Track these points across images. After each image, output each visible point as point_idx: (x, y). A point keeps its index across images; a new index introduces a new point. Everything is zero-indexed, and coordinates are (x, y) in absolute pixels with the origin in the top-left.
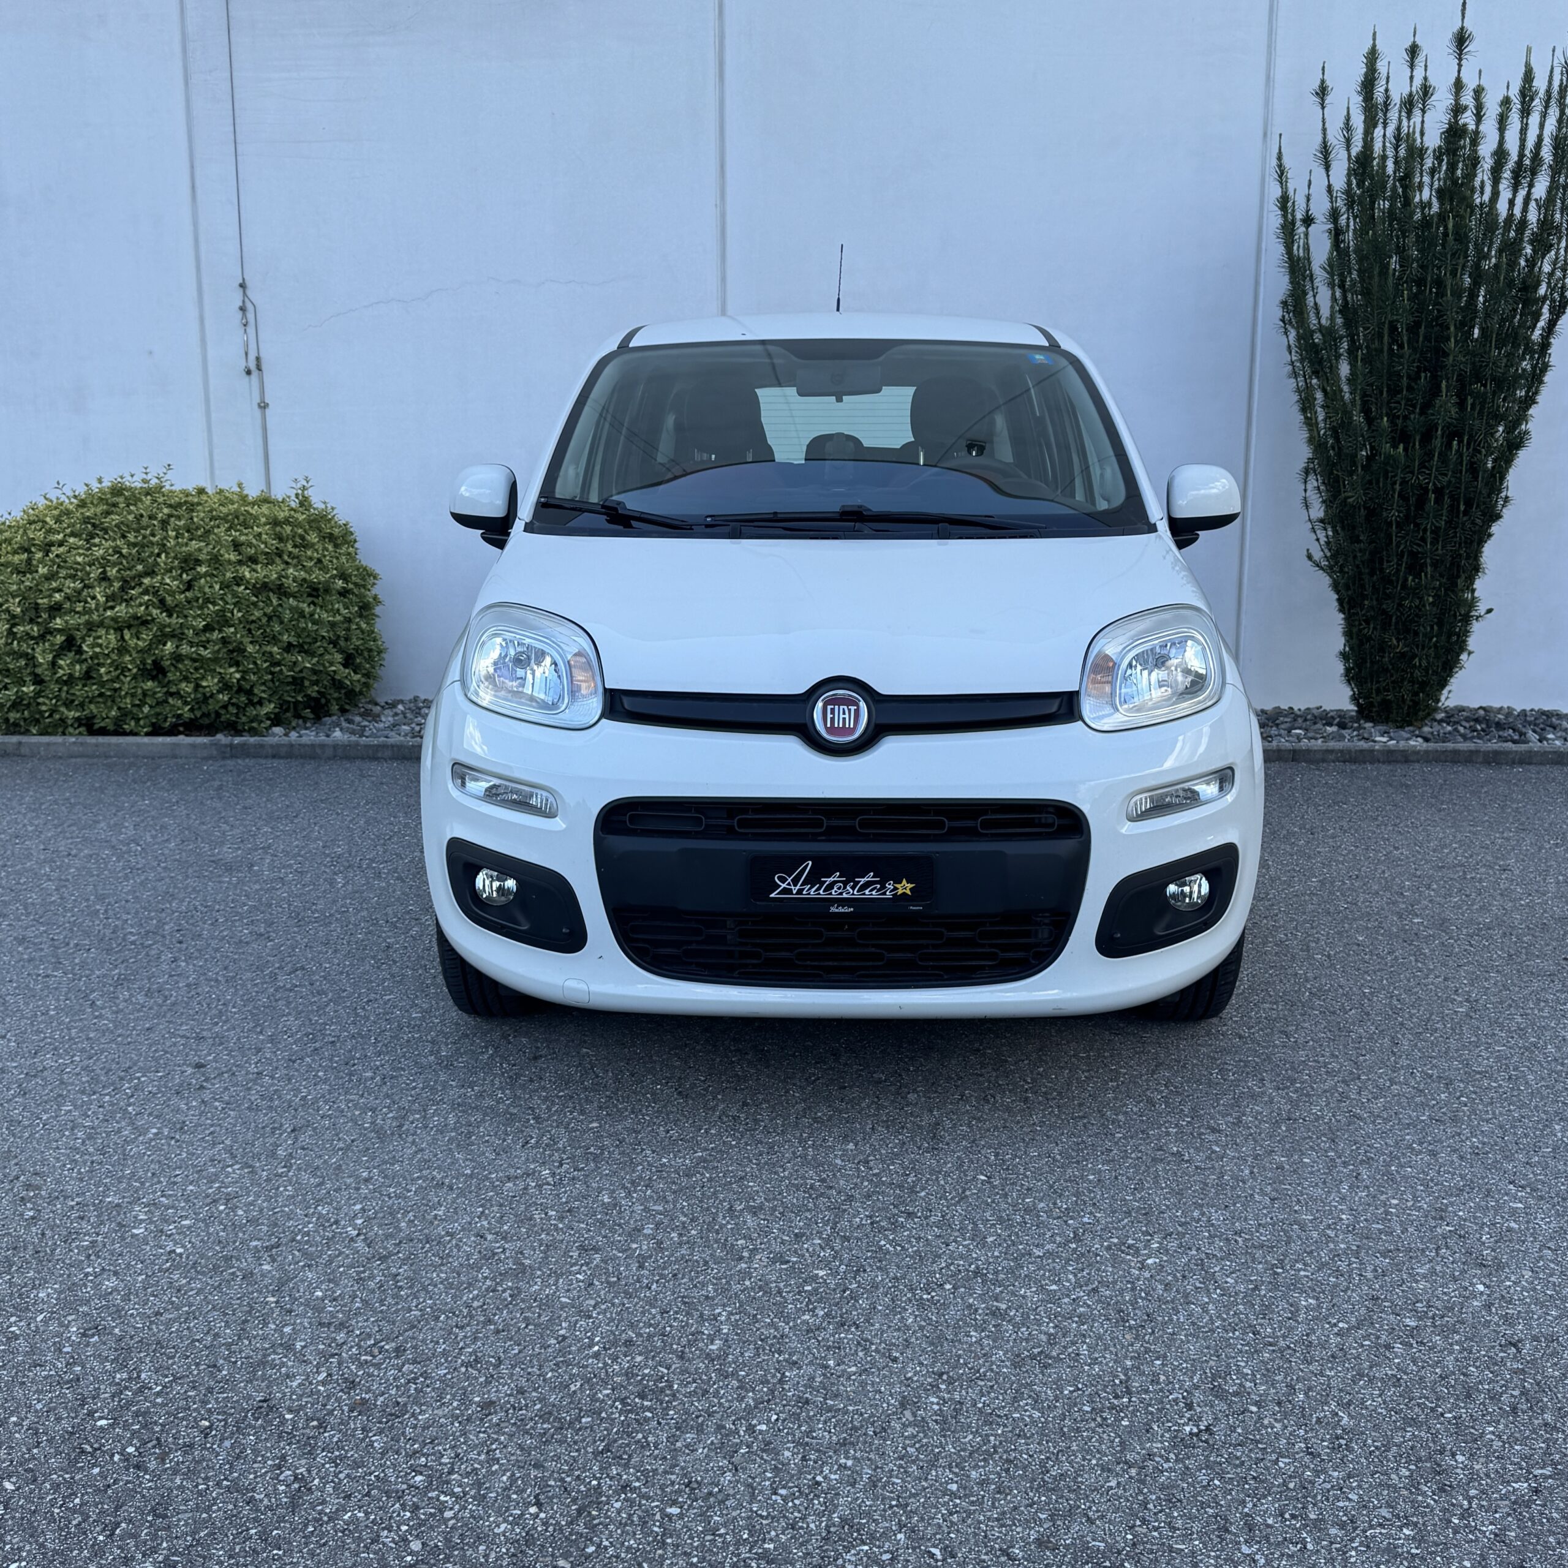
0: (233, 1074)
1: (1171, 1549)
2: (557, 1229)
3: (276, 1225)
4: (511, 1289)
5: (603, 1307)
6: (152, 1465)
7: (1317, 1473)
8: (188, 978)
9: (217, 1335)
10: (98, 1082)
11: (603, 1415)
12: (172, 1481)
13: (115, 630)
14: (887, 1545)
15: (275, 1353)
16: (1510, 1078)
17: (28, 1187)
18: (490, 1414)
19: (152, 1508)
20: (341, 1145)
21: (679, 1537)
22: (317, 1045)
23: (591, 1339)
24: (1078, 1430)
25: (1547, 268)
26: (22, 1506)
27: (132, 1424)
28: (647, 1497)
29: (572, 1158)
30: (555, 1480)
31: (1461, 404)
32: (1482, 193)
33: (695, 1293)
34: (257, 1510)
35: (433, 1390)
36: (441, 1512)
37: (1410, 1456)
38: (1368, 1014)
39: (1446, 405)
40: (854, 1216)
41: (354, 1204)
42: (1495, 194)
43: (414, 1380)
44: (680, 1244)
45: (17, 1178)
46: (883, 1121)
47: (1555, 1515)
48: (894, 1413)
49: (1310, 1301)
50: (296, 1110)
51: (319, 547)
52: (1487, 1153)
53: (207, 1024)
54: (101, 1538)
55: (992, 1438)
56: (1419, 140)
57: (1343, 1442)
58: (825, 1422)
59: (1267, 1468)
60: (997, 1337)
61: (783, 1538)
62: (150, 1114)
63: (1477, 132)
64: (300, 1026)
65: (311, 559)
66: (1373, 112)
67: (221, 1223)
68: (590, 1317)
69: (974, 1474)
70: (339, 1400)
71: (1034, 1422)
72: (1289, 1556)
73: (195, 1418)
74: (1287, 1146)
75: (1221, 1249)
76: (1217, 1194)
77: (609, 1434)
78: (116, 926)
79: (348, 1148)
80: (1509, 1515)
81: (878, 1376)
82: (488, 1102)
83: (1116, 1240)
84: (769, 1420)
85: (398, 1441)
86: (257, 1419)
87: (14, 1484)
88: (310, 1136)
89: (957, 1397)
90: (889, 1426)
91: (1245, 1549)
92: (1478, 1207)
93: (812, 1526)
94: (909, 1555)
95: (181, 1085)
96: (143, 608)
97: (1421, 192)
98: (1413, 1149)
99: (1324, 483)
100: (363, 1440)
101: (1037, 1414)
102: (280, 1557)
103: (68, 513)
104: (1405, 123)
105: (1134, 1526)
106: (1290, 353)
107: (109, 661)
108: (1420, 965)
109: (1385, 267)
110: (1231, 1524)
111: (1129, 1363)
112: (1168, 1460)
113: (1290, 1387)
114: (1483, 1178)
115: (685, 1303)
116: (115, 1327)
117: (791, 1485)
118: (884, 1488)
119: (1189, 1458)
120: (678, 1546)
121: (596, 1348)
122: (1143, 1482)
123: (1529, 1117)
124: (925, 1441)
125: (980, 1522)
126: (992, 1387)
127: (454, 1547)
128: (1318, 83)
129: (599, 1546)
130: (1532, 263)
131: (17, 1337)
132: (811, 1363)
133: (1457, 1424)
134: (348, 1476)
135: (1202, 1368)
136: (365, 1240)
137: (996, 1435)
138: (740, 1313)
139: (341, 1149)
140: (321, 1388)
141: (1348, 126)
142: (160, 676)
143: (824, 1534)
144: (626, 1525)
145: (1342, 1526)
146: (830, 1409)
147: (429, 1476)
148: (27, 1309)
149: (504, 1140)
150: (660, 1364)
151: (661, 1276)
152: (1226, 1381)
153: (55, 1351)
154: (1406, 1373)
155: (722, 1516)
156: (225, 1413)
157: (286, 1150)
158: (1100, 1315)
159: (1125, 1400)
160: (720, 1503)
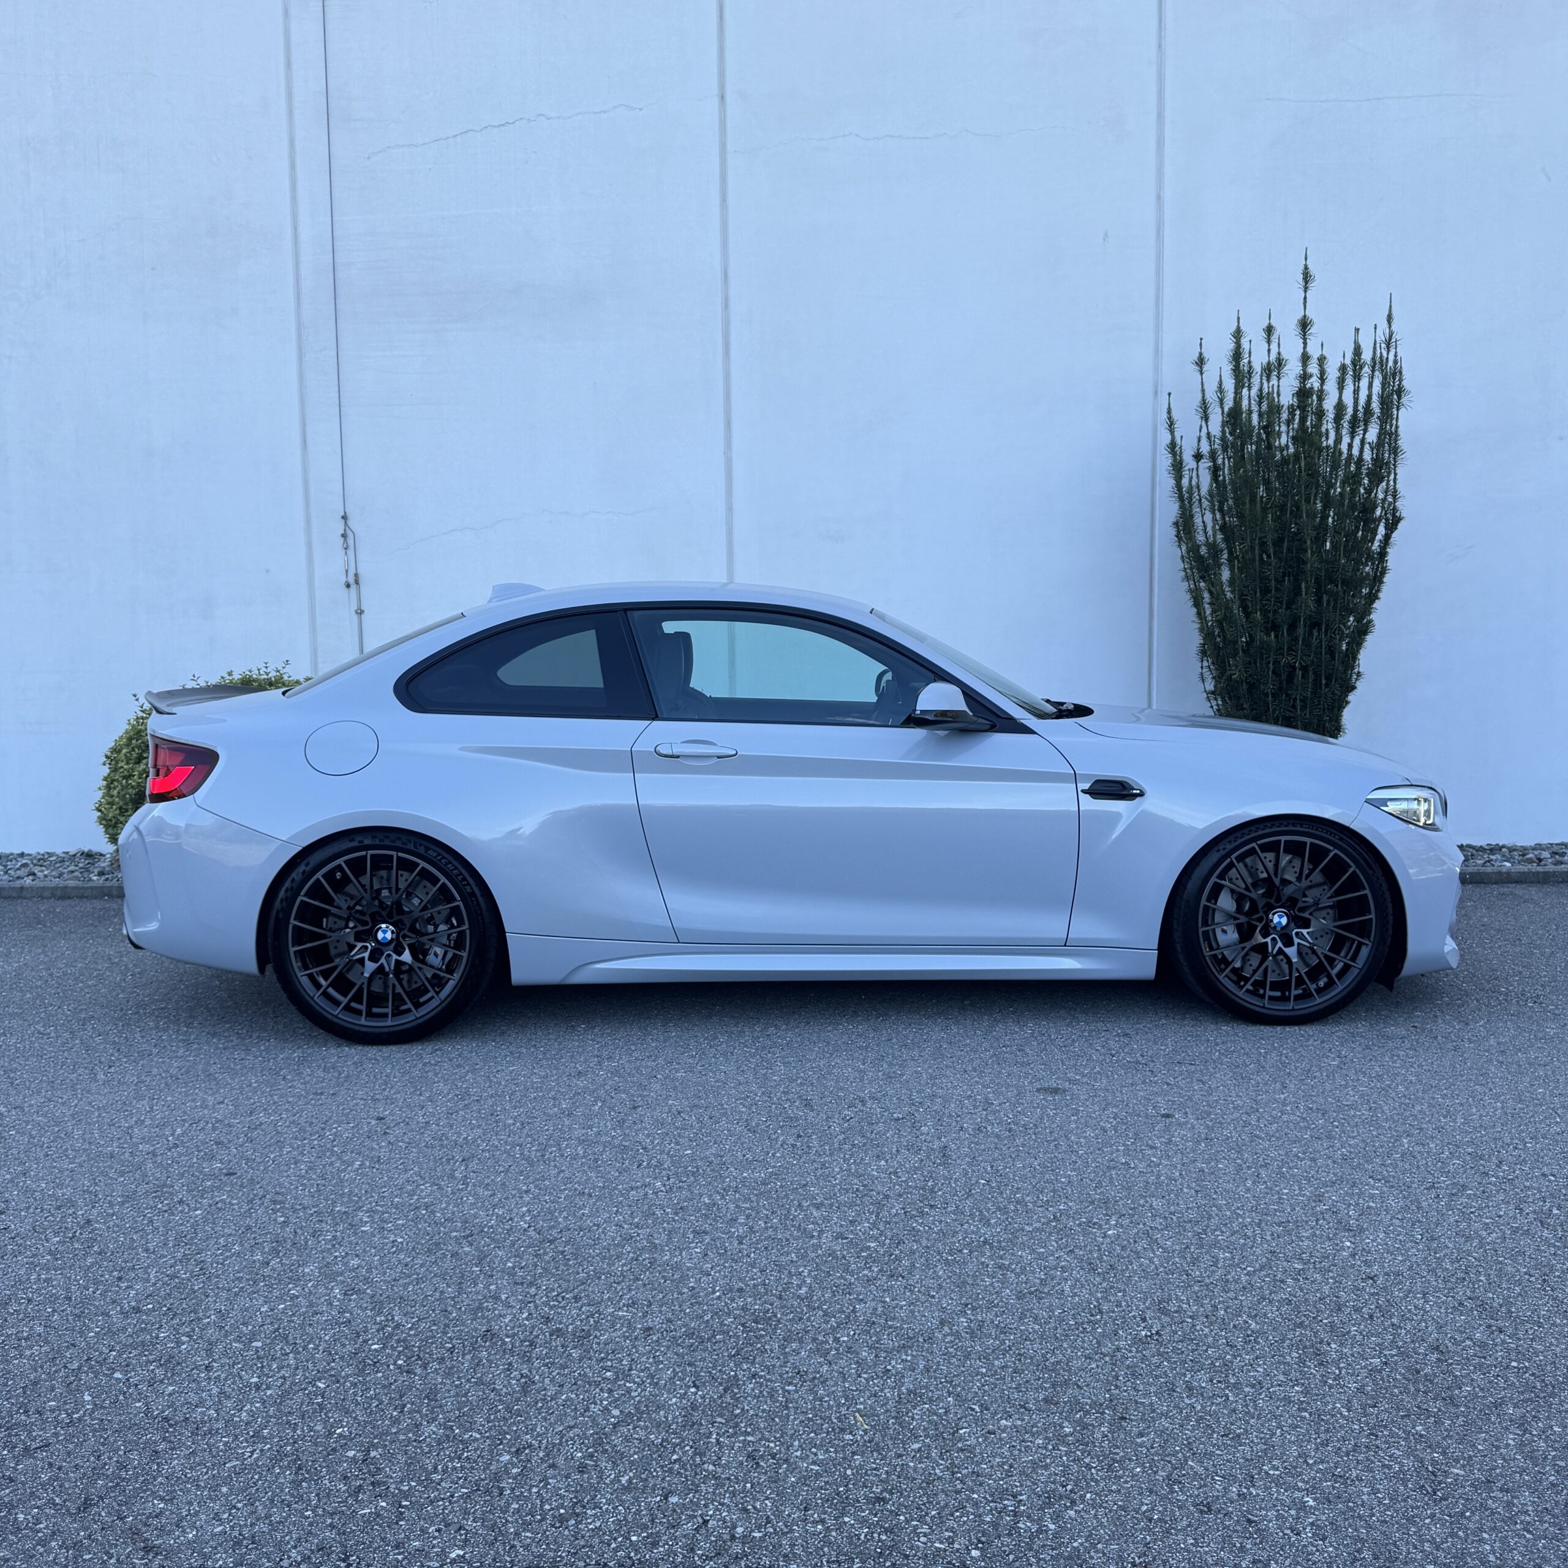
0: (408, 1123)
1: (1136, 1402)
2: (674, 1220)
3: (467, 1222)
4: (649, 1258)
5: (718, 1269)
6: (419, 1371)
7: (1235, 1357)
8: (353, 1058)
9: (442, 1292)
10: (305, 1132)
11: (731, 1333)
12: (436, 1380)
14: (941, 1405)
15: (487, 1301)
16: (1370, 1109)
17: (275, 1202)
18: (650, 1335)
19: (426, 1395)
20: (501, 1169)
21: (797, 1402)
22: (466, 1102)
23: (713, 1288)
24: (1067, 1335)
25: (1381, 496)
26: (334, 1396)
27: (397, 1347)
28: (771, 1381)
29: (676, 1174)
30: (704, 1372)
31: (1319, 601)
32: (1327, 438)
33: (783, 1258)
34: (500, 1395)
35: (607, 1321)
36: (629, 1393)
37: (1298, 1345)
38: (1263, 1067)
39: (1307, 602)
40: (891, 1208)
41: (521, 1207)
42: (1338, 440)
43: (592, 1316)
44: (767, 1228)
45: (265, 1197)
46: (904, 1146)
47: (1398, 1377)
48: (936, 1329)
49: (1227, 1254)
50: (461, 1147)
52: (1353, 1158)
53: (377, 1090)
54: (395, 1413)
55: (1007, 1341)
56: (1276, 400)
57: (1252, 1338)
58: (888, 1335)
59: (1200, 1355)
60: (1004, 1282)
61: (869, 1402)
62: (352, 1152)
63: (1321, 392)
64: (449, 1090)
66: (1241, 377)
67: (425, 1222)
68: (710, 1275)
69: (996, 1363)
70: (540, 1329)
71: (1035, 1331)
72: (1217, 1404)
73: (441, 1343)
74: (1206, 1157)
75: (1161, 1224)
76: (1156, 1189)
77: (737, 1345)
79: (507, 1171)
80: (1367, 1377)
81: (922, 1307)
82: (604, 1138)
83: (1084, 1220)
84: (848, 1335)
85: (589, 1352)
86: (486, 1342)
87: (325, 1384)
88: (477, 1164)
89: (980, 1318)
90: (934, 1336)
91: (1187, 1401)
92: (1347, 1193)
93: (888, 1395)
94: (957, 1409)
95: (370, 1132)
97: (1280, 438)
98: (1299, 1157)
99: (1213, 663)
100: (564, 1352)
101: (1037, 1327)
102: (523, 1422)
104: (1265, 385)
105: (1110, 1390)
106: (1183, 562)
109: (1253, 496)
110: (1177, 1387)
111: (1099, 1295)
112: (1131, 1351)
113: (1215, 1307)
114: (1350, 1175)
115: (776, 1265)
116: (368, 1288)
117: (870, 1371)
118: (935, 1371)
119: (1145, 1350)
120: (797, 1408)
121: (718, 1294)
122: (1115, 1365)
124: (960, 1344)
125: (1004, 1390)
126: (1004, 1311)
127: (643, 1413)
128: (1197, 355)
129: (743, 1409)
130: (1369, 491)
131: (297, 1297)
132: (873, 1300)
133: (1331, 1326)
134: (558, 1374)
135: (1151, 1297)
136: (535, 1230)
137: (1009, 1340)
138: (817, 1270)
139: (501, 1172)
140: (526, 1322)
141: (1220, 389)
143: (897, 1399)
144: (759, 1397)
145: (1253, 1386)
146: (890, 1327)
147: (615, 1372)
148: (299, 1279)
149: (623, 1164)
150: (765, 1302)
151: (756, 1249)
152: (1169, 1305)
153: (328, 1305)
154: (1295, 1297)
155: (824, 1390)
156: (461, 1339)
157: (461, 1173)
158: (1077, 1267)
159: (1098, 1317)
160: (822, 1383)
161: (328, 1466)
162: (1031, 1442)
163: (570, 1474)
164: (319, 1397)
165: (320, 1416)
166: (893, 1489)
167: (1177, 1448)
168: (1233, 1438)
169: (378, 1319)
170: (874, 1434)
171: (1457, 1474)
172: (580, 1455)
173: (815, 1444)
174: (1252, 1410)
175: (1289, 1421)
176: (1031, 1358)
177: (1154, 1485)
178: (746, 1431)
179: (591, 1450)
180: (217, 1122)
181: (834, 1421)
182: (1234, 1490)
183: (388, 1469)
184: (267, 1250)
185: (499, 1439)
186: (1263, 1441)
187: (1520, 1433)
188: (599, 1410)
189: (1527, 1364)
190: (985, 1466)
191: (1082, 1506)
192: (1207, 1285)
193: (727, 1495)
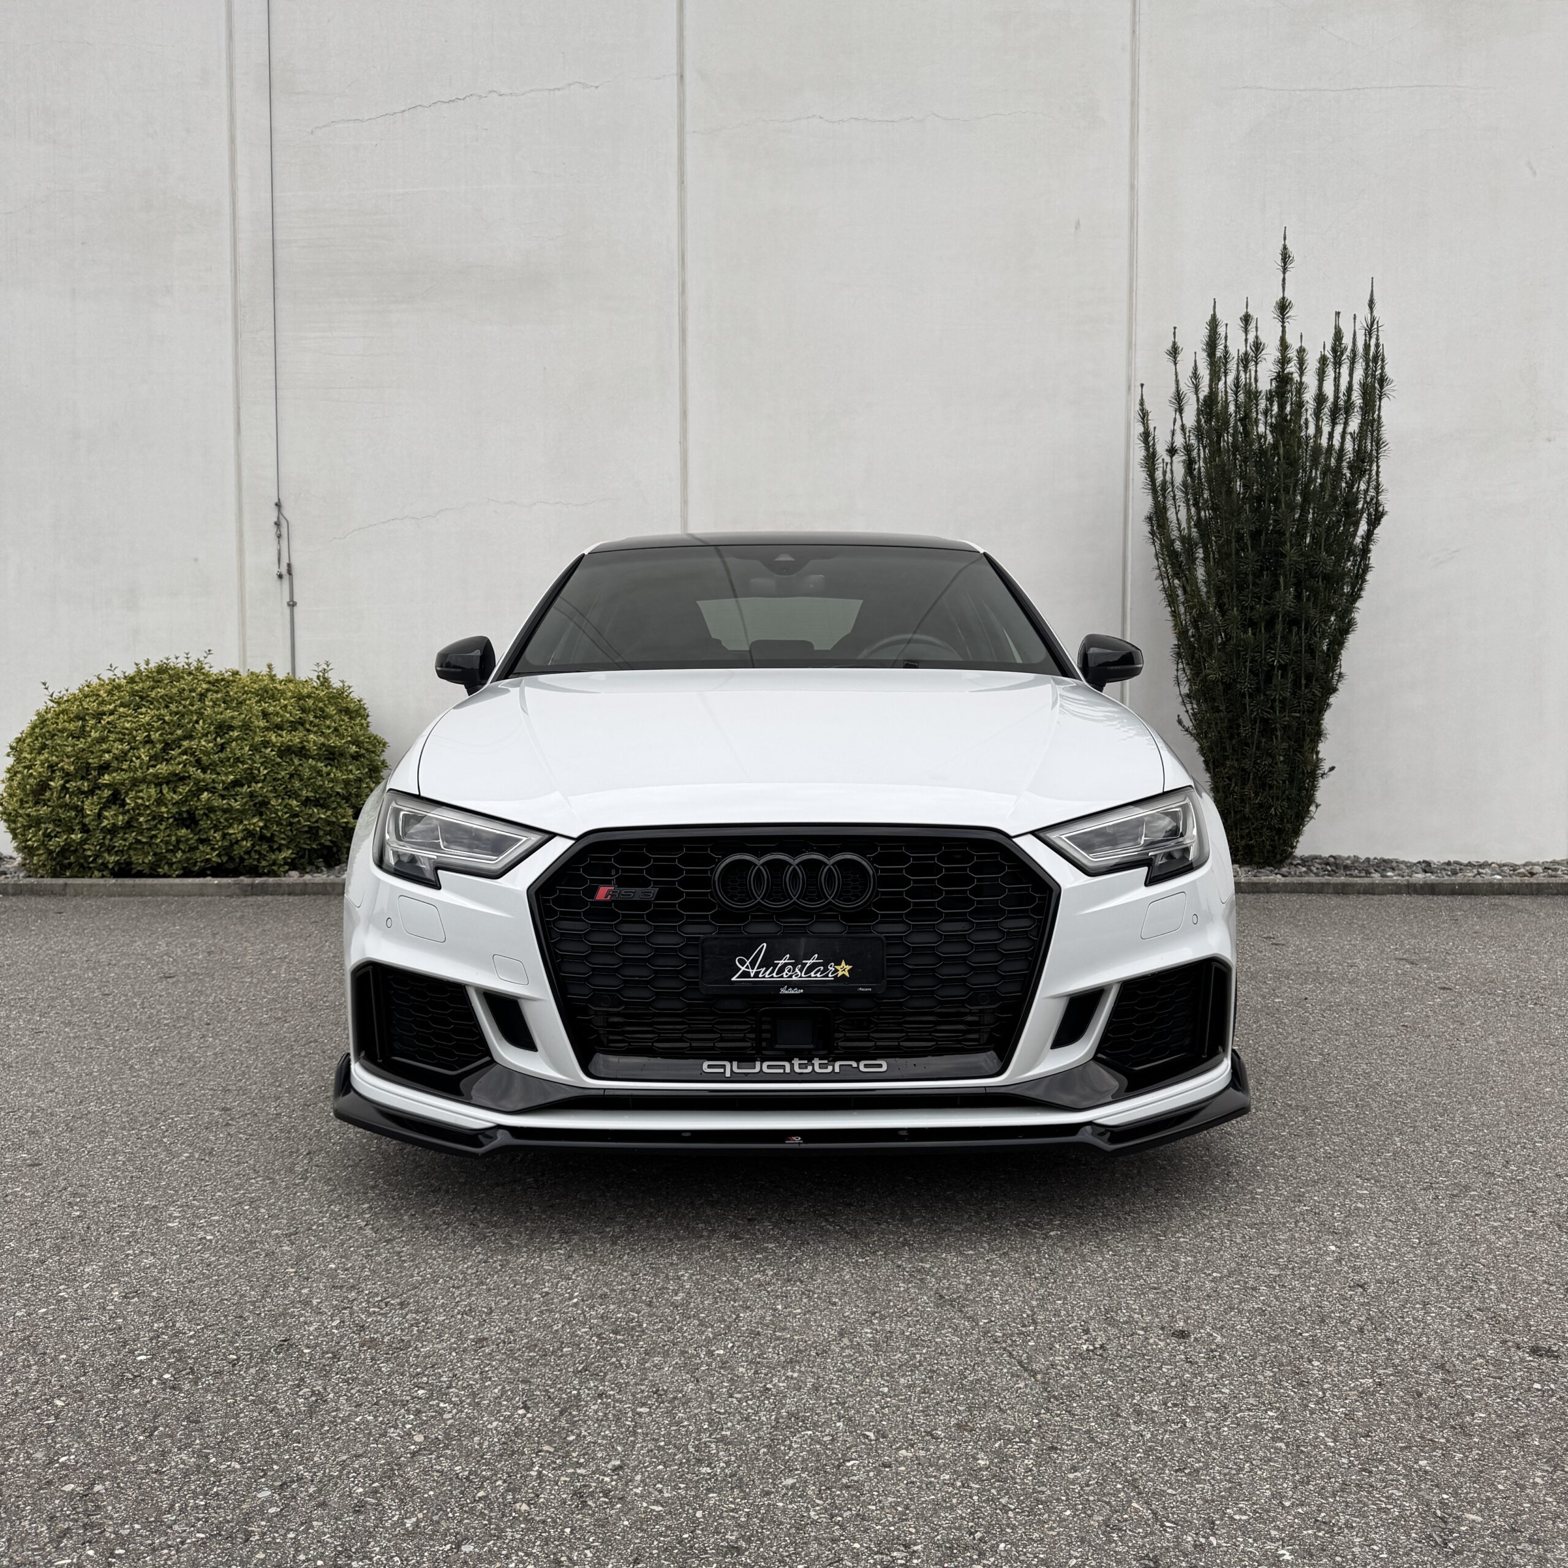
0: (256, 1115)
1: (1071, 1429)
4: (501, 1261)
5: (581, 1272)
6: (187, 1386)
7: (1195, 1376)
8: (215, 1049)
11: (582, 1345)
12: (204, 1397)
13: (156, 785)
14: (828, 1431)
15: (294, 1307)
16: (1357, 1106)
17: (75, 1195)
18: (483, 1347)
19: (187, 1416)
20: (351, 1163)
21: (648, 1427)
24: (991, 1349)
25: (1363, 490)
26: (71, 1417)
27: (168, 1359)
28: (621, 1402)
30: (540, 1390)
31: (1298, 596)
32: (1307, 428)
34: (279, 1416)
35: (433, 1331)
36: (441, 1415)
37: (1274, 1362)
39: (1287, 598)
41: (363, 1204)
42: (1319, 430)
43: (417, 1324)
47: (1396, 1400)
48: (833, 1340)
49: (1189, 1258)
50: (311, 1140)
51: (337, 717)
53: (232, 1080)
54: (141, 1438)
55: (918, 1356)
56: (1254, 386)
57: (1217, 1354)
59: (1152, 1373)
62: (183, 1143)
63: (1301, 383)
64: (314, 1081)
65: (329, 727)
66: (1217, 366)
67: (246, 1218)
69: (902, 1381)
70: (351, 1339)
71: (953, 1344)
72: (1171, 1431)
73: (224, 1354)
77: (586, 1359)
78: (152, 1013)
80: (1356, 1401)
81: (820, 1315)
84: (726, 1347)
85: (403, 1366)
86: (279, 1353)
87: (64, 1401)
88: (323, 1157)
89: (888, 1329)
90: (829, 1349)
91: (1134, 1428)
92: (1330, 1193)
93: (764, 1418)
94: (847, 1436)
95: (210, 1123)
96: (181, 766)
97: (1257, 426)
98: (1276, 1155)
99: (1189, 664)
100: (372, 1366)
101: (956, 1339)
102: (299, 1448)
103: (119, 687)
104: (1242, 374)
105: (1039, 1414)
106: (1157, 559)
107: (148, 812)
108: (1280, 1030)
109: (1230, 491)
110: (1122, 1411)
111: (1034, 1303)
112: (1068, 1368)
113: (1172, 1317)
114: (1334, 1174)
116: (153, 1291)
117: (745, 1390)
118: (825, 1391)
119: (1086, 1367)
120: (647, 1434)
121: (575, 1300)
122: (1047, 1384)
123: (1373, 1133)
124: (860, 1358)
125: (907, 1413)
126: (918, 1321)
127: (452, 1439)
128: (1171, 344)
129: (579, 1435)
130: (1350, 485)
131: (66, 1300)
132: (762, 1307)
133: (1313, 1340)
134: (359, 1391)
135: (1097, 1305)
136: (372, 1229)
137: (921, 1354)
138: (700, 1274)
139: (349, 1166)
140: (336, 1331)
141: (1195, 375)
142: (193, 826)
143: (773, 1424)
144: (602, 1420)
145: (1216, 1410)
146: (778, 1338)
147: (430, 1390)
148: (75, 1279)
150: (631, 1310)
151: (632, 1250)
152: (1117, 1314)
153: (100, 1308)
154: (1269, 1306)
155: (684, 1413)
156: (250, 1349)
157: (303, 1167)
158: (1011, 1270)
159: (1032, 1328)
160: (683, 1405)
161: (34, 1503)
162: (935, 1477)
163: (342, 1515)
164: (53, 1417)
165: (46, 1440)
166: (752, 1535)
167: (1119, 1486)
168: (1189, 1474)
169: (156, 1325)
170: (739, 1467)
171: (1474, 1521)
172: (361, 1490)
173: (663, 1478)
174: (1215, 1440)
175: (1261, 1453)
176: (946, 1375)
177: (1088, 1532)
178: (577, 1462)
179: (376, 1485)
180: (38, 1111)
181: (691, 1450)
182: (1189, 1539)
183: (110, 1508)
184: (47, 1247)
185: (263, 1470)
186: (1228, 1477)
187: (1550, 1470)
188: (399, 1435)
189: (1552, 1386)
190: (874, 1508)
191: (992, 1559)
192: (1164, 1293)
193: (538, 1543)
